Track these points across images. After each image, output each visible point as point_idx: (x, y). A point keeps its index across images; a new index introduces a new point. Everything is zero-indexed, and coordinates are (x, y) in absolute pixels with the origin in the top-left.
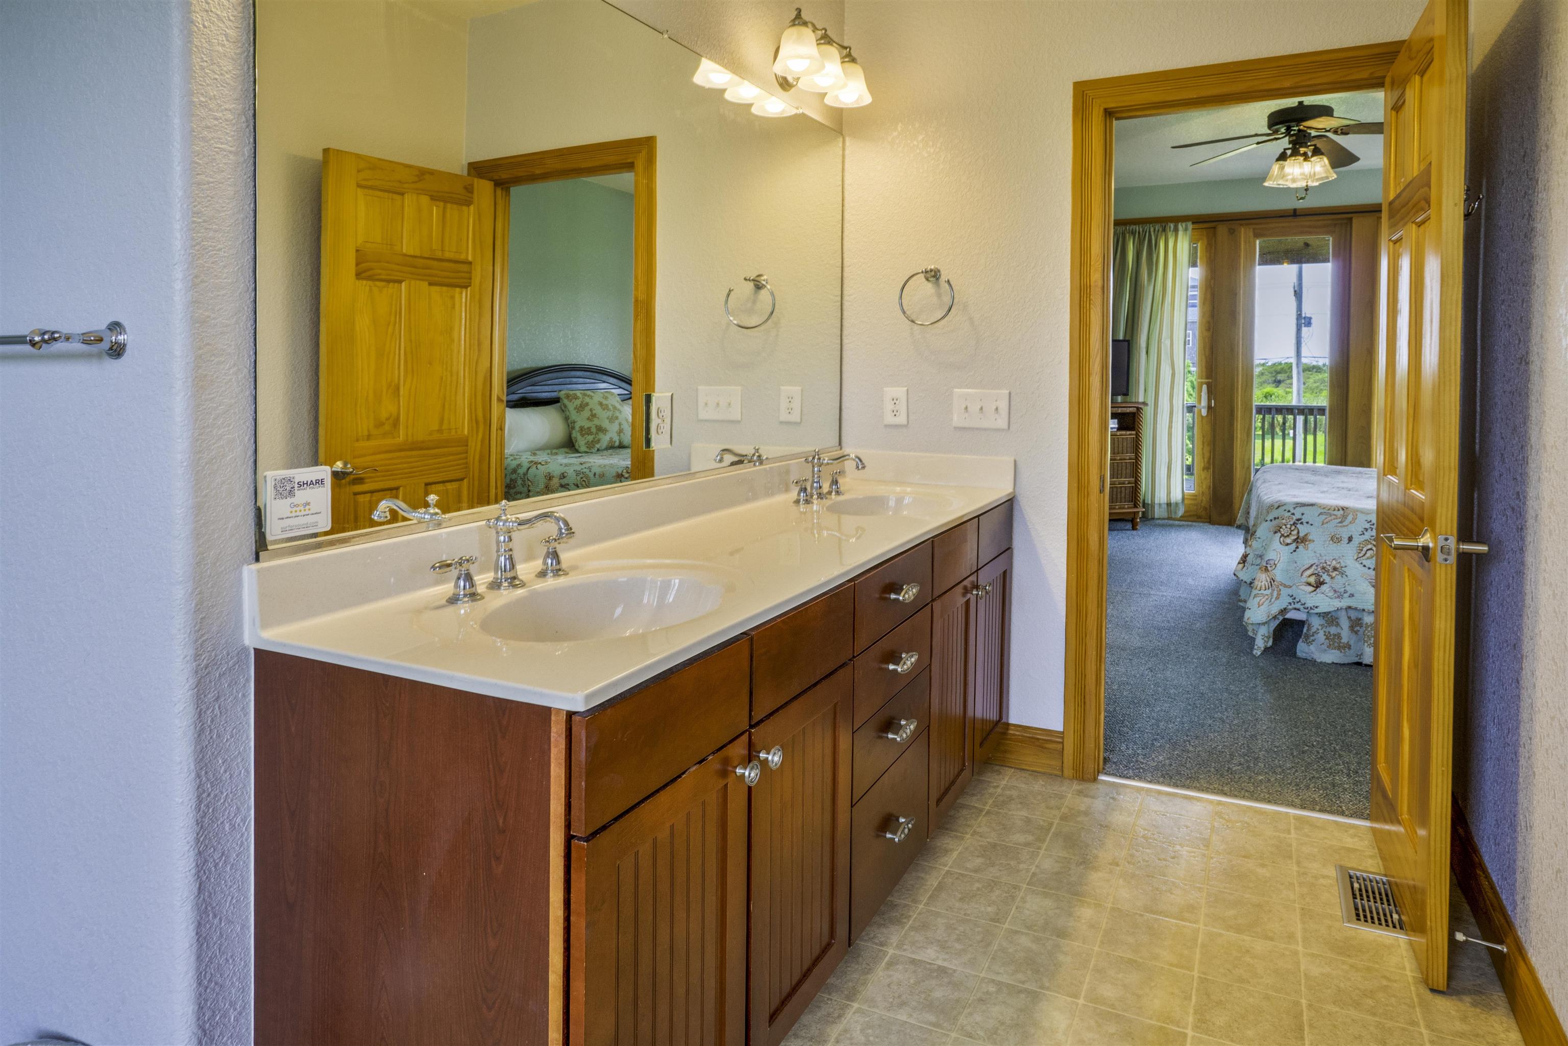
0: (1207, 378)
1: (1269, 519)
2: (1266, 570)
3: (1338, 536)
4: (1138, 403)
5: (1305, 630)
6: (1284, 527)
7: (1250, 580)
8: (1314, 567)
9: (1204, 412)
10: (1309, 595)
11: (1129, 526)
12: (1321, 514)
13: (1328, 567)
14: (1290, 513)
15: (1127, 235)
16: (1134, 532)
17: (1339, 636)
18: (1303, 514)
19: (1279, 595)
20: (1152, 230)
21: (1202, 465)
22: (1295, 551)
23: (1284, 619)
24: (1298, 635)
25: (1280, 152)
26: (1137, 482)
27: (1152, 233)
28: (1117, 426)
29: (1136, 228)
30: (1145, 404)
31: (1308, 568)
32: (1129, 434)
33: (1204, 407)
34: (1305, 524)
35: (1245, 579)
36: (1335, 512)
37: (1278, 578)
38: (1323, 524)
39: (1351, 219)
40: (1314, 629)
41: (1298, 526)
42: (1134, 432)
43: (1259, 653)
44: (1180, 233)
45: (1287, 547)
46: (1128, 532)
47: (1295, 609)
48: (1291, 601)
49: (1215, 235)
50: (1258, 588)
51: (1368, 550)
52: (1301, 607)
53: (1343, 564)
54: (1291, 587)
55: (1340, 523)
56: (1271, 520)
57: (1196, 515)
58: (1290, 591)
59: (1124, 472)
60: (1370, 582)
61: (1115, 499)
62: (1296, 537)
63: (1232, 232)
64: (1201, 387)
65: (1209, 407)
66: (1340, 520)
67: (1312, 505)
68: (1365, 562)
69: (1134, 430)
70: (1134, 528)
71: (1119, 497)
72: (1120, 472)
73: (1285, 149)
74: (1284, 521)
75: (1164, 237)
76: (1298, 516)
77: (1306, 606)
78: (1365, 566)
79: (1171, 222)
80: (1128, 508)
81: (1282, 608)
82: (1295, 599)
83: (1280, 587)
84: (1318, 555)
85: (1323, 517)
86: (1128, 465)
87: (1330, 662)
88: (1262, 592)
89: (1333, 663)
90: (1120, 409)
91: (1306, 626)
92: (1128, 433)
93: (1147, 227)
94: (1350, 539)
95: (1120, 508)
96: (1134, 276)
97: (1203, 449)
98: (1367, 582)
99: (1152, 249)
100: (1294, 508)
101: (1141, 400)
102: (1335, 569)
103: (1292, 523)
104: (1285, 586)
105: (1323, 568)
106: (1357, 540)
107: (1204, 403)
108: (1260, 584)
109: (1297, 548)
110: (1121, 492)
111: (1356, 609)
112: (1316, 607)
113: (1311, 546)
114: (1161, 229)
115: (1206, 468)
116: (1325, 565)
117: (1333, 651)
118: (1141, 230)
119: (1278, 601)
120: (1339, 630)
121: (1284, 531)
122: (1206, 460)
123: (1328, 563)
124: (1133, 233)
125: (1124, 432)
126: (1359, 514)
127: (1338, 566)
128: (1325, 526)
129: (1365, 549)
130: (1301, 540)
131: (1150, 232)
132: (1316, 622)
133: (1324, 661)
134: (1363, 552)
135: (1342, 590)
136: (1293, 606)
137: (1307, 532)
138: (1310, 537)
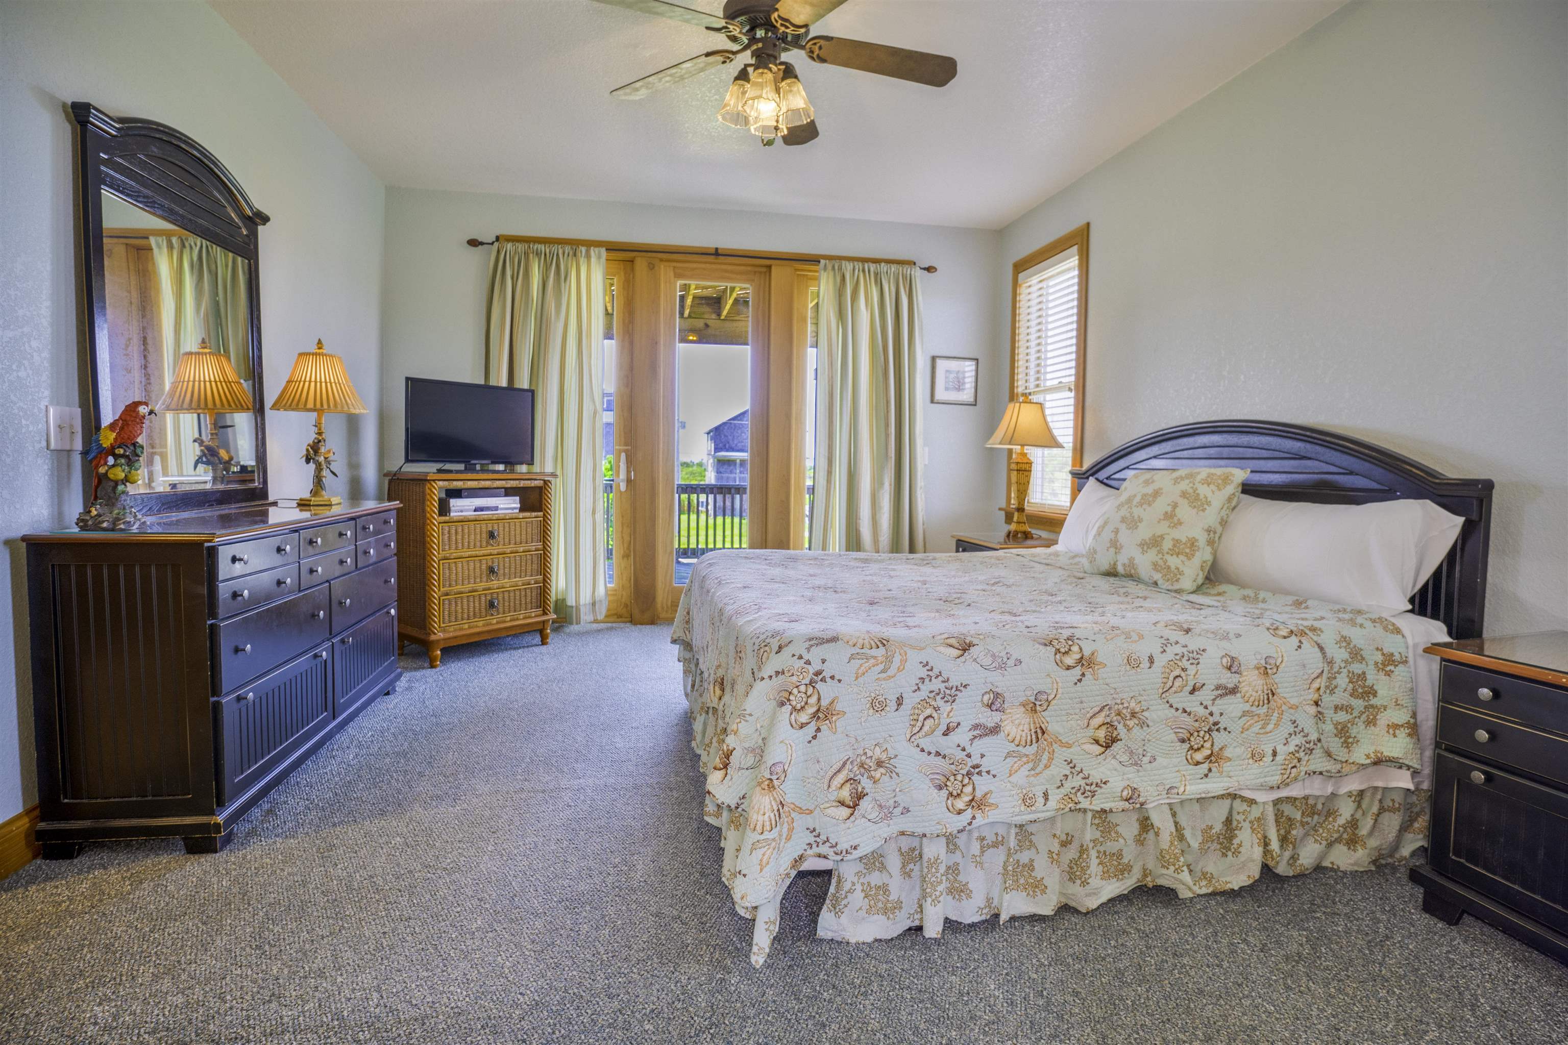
0: (626, 444)
1: (766, 676)
2: (771, 787)
3: (881, 699)
4: (543, 474)
5: (832, 889)
6: (795, 691)
7: (736, 800)
8: (849, 766)
9: (623, 487)
10: (843, 826)
11: (537, 639)
12: (852, 657)
13: (868, 761)
14: (803, 661)
15: (531, 255)
16: (544, 649)
17: (884, 889)
18: (824, 661)
19: (791, 830)
20: (561, 252)
21: (622, 552)
22: (814, 737)
23: (800, 872)
24: (818, 900)
25: (740, 69)
26: (546, 580)
27: (561, 256)
28: (519, 506)
29: (541, 247)
30: (554, 475)
31: (839, 771)
32: (534, 516)
33: (623, 481)
34: (828, 680)
35: (727, 801)
36: (874, 652)
37: (789, 799)
38: (857, 678)
39: (770, 267)
40: (847, 886)
41: (817, 686)
42: (541, 514)
43: (761, 961)
44: (593, 260)
45: (801, 732)
46: (536, 649)
47: (819, 856)
48: (811, 839)
49: (633, 270)
50: (759, 828)
51: (925, 719)
52: (830, 852)
53: (891, 753)
54: (811, 812)
55: (882, 672)
56: (771, 677)
57: (616, 614)
58: (809, 821)
59: (529, 568)
60: (932, 780)
61: (518, 606)
62: (815, 709)
63: (651, 267)
64: (620, 456)
65: (629, 481)
66: (881, 667)
67: (834, 639)
68: (925, 743)
69: (541, 511)
70: (544, 642)
71: (523, 602)
72: (523, 568)
73: (746, 66)
74: (795, 678)
75: (575, 266)
76: (816, 666)
77: (839, 848)
78: (923, 750)
79: (583, 245)
80: (536, 616)
81: (796, 856)
82: (818, 836)
83: (793, 815)
84: (853, 741)
85: (856, 663)
86: (535, 558)
87: (869, 939)
88: (766, 835)
89: (876, 940)
90: (522, 482)
91: (834, 882)
92: (534, 514)
93: (554, 248)
94: (900, 701)
95: (525, 618)
96: (539, 307)
97: (622, 532)
98: (928, 781)
99: (561, 278)
100: (808, 650)
101: (549, 469)
102: (880, 764)
103: (807, 681)
104: (801, 811)
105: (862, 765)
106: (911, 700)
107: (623, 475)
108: (761, 818)
109: (818, 730)
110: (526, 596)
111: (912, 835)
112: (855, 848)
113: (840, 723)
114: (571, 253)
115: (626, 556)
116: (864, 758)
117: (876, 916)
118: (548, 251)
119: (789, 844)
120: (885, 878)
121: (797, 700)
122: (626, 545)
123: (870, 754)
124: (538, 254)
125: (527, 514)
126: (910, 653)
127: (884, 757)
128: (861, 680)
129: (921, 718)
130: (822, 715)
131: (558, 255)
132: (848, 872)
133: (861, 940)
134: (919, 724)
135: (891, 802)
136: (816, 850)
137: (833, 695)
138: (839, 707)
